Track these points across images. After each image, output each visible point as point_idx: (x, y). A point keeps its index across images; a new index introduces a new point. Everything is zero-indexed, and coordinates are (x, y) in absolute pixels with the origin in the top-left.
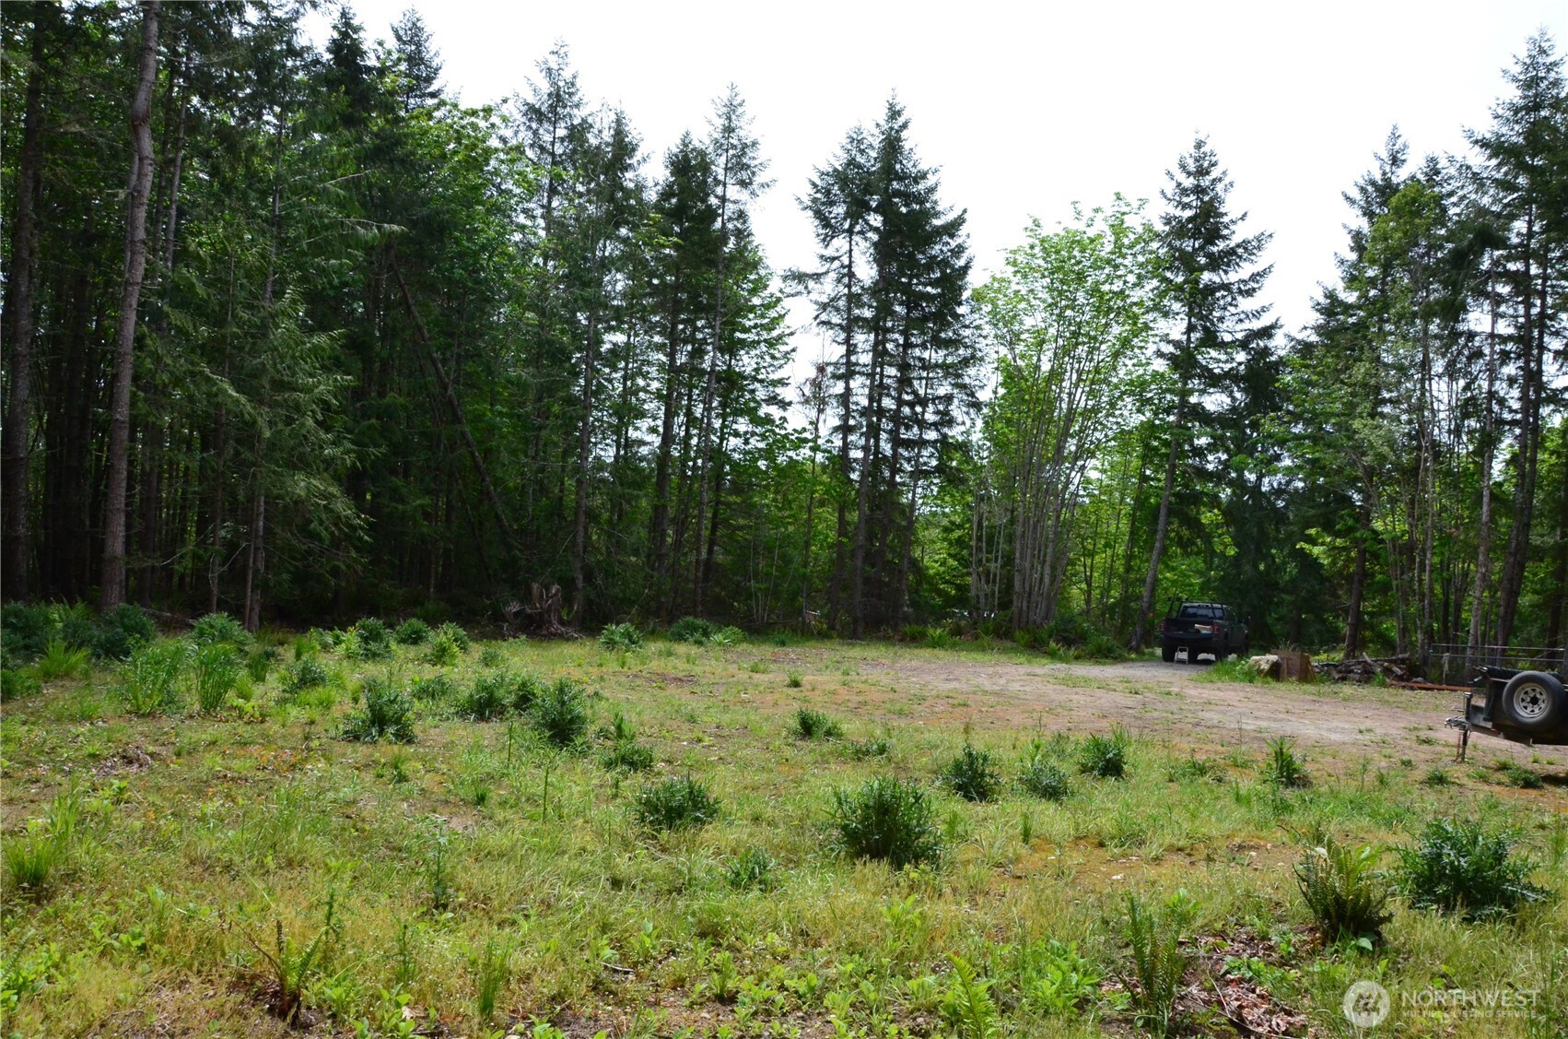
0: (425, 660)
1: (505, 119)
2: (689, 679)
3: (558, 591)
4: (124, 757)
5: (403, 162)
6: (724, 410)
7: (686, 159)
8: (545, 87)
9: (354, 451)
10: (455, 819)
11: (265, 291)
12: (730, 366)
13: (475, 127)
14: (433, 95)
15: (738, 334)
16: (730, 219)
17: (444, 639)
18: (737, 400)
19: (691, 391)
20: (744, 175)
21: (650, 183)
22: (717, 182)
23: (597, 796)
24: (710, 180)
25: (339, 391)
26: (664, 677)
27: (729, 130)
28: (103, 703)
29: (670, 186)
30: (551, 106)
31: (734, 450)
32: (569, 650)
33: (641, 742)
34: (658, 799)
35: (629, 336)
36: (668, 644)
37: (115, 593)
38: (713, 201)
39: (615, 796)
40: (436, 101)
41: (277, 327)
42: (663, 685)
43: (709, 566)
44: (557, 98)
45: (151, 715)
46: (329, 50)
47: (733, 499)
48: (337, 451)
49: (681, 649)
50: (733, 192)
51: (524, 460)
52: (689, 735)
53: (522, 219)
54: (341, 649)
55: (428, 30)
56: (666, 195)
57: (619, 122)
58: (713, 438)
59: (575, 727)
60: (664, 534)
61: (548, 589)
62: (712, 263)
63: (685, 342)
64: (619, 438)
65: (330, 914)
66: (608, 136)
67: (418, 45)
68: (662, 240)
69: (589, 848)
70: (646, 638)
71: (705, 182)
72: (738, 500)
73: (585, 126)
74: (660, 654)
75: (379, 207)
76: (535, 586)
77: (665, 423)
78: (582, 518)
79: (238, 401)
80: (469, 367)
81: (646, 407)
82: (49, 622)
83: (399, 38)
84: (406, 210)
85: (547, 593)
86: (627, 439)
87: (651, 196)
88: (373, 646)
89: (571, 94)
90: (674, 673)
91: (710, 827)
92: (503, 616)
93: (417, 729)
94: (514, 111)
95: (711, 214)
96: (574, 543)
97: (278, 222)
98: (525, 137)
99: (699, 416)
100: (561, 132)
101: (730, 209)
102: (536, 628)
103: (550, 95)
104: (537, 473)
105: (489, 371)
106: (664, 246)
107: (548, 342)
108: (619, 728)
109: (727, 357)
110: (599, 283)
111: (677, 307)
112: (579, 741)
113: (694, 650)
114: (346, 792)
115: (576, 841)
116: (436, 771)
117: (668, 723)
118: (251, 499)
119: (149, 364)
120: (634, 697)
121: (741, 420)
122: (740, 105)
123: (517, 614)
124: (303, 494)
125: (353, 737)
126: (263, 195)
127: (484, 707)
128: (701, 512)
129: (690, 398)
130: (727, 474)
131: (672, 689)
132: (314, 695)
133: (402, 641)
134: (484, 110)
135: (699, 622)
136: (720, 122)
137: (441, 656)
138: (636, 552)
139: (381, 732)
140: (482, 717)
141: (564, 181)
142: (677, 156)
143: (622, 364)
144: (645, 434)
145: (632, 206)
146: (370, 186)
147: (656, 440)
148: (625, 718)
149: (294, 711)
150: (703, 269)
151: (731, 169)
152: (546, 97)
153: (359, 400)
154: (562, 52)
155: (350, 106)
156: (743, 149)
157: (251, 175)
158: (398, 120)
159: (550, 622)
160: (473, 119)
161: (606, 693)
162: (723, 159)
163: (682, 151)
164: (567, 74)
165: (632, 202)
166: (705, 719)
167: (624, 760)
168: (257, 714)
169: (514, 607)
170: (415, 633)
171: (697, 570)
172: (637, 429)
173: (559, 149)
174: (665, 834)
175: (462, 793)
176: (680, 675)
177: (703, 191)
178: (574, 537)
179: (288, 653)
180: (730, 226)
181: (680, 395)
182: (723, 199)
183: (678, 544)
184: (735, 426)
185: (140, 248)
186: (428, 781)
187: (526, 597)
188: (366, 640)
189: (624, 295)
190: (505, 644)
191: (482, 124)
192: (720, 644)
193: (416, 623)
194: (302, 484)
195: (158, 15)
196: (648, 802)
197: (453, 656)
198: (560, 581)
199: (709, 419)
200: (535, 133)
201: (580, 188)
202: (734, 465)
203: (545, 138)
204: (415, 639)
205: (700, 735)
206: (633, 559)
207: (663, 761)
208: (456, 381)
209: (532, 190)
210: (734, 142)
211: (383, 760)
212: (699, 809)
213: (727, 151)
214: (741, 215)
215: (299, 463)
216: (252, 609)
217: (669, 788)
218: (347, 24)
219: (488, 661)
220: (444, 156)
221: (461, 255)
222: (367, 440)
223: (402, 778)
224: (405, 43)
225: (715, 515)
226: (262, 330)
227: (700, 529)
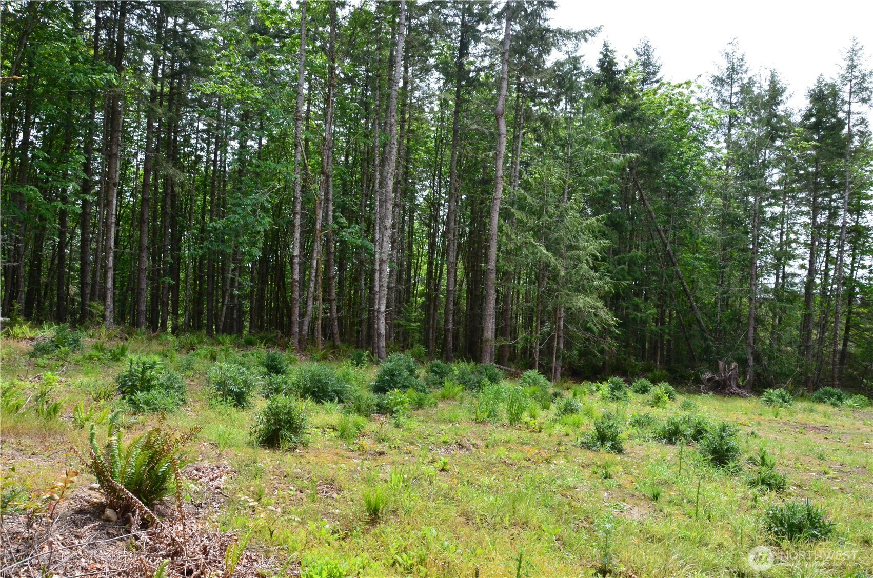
0: (648, 403)
1: (699, 87)
2: (825, 428)
3: (736, 366)
4: (459, 444)
5: (638, 119)
6: (854, 251)
7: (821, 91)
8: (725, 64)
9: (611, 283)
10: (636, 508)
11: (564, 198)
12: (857, 222)
13: (681, 94)
14: (657, 81)
15: (863, 201)
16: (854, 125)
17: (659, 392)
18: (863, 244)
19: (828, 240)
20: (865, 95)
21: (796, 111)
22: (844, 102)
23: (739, 506)
24: (838, 102)
25: (603, 250)
26: (805, 426)
27: (852, 67)
28: (462, 414)
29: (810, 110)
30: (729, 75)
31: (862, 278)
32: (740, 403)
33: (779, 471)
34: (782, 515)
35: (784, 208)
36: (811, 404)
37: (487, 357)
38: (841, 115)
39: (754, 507)
40: (658, 84)
41: (568, 215)
42: (803, 431)
43: (844, 354)
44: (733, 69)
45: (482, 422)
46: (598, 66)
47: (861, 310)
48: (601, 283)
49: (821, 407)
50: (856, 107)
51: (714, 286)
52: (818, 468)
53: (710, 143)
54: (599, 395)
55: (653, 46)
56: (807, 117)
57: (773, 76)
58: (846, 270)
59: (730, 454)
60: (810, 332)
61: (729, 365)
62: (842, 156)
63: (824, 209)
64: (778, 272)
65: (520, 567)
66: (766, 86)
67: (649, 55)
68: (805, 144)
69: (726, 544)
70: (795, 399)
71: (835, 104)
72: (866, 311)
73: (751, 82)
74: (805, 410)
75: (625, 145)
76: (721, 363)
77: (810, 261)
78: (752, 322)
79: (548, 256)
80: (682, 234)
81: (797, 252)
82: (451, 370)
83: (638, 54)
84: (641, 146)
85: (729, 368)
86: (784, 273)
87: (797, 118)
88: (616, 393)
89: (741, 66)
90: (813, 424)
91: (823, 543)
92: (701, 381)
93: (625, 446)
94: (706, 82)
95: (841, 124)
96: (746, 337)
97: (570, 161)
98: (714, 96)
99: (835, 256)
100: (736, 89)
101: (854, 119)
102: (720, 388)
103: (728, 69)
104: (722, 294)
105: (692, 235)
106: (808, 149)
107: (728, 214)
108: (763, 458)
109: (855, 217)
110: (762, 176)
111: (817, 187)
112: (731, 464)
113: (830, 409)
114: (570, 481)
115: (716, 537)
116: (630, 474)
117: (802, 458)
118: (555, 310)
119: (504, 239)
120: (780, 437)
121: (866, 257)
122: (860, 49)
123: (709, 380)
124: (581, 306)
125: (586, 446)
126: (563, 146)
127: (671, 435)
128: (837, 318)
129: (828, 244)
130: (857, 293)
131: (811, 435)
132: (571, 418)
133: (636, 392)
134: (686, 83)
135: (836, 391)
136: (845, 64)
137: (657, 401)
138: (790, 344)
139: (602, 444)
140: (670, 442)
141: (738, 118)
142: (814, 91)
143: (779, 226)
144: (796, 269)
145: (783, 126)
146: (621, 136)
147: (804, 273)
148: (768, 451)
149: (558, 426)
150: (836, 160)
151: (854, 92)
152: (725, 70)
153: (617, 255)
154: (734, 42)
155: (609, 93)
156: (863, 78)
157: (557, 138)
158: (636, 97)
159: (731, 386)
160: (680, 89)
161: (760, 433)
162: (848, 87)
163: (818, 87)
164: (738, 55)
165: (784, 124)
166: (832, 458)
167: (763, 482)
168: (537, 428)
169: (708, 375)
170: (644, 387)
171: (834, 356)
172: (791, 266)
173: (734, 99)
174: (786, 544)
175: (643, 490)
176: (818, 425)
177: (833, 110)
178: (747, 333)
179: (568, 395)
180: (855, 129)
181: (820, 243)
182: (849, 113)
183: (821, 341)
184: (862, 262)
185: (500, 180)
186: (623, 480)
187: (715, 369)
188: (613, 390)
189: (779, 183)
190: (699, 397)
191: (686, 92)
192: (850, 406)
193: (645, 382)
194: (581, 301)
195: (507, 61)
196: (774, 517)
197: (665, 402)
198: (738, 360)
199: (842, 257)
200: (719, 93)
201: (748, 120)
202: (862, 286)
203: (725, 95)
204: (644, 390)
205: (827, 469)
206: (789, 348)
207: (795, 485)
208: (673, 242)
209: (717, 126)
210: (856, 74)
211: (599, 463)
212: (816, 528)
213: (851, 81)
214: (863, 121)
215: (580, 289)
216: (556, 370)
217: (791, 508)
218: (607, 50)
219: (686, 406)
220: (663, 113)
221: (674, 169)
222: (620, 277)
223: (607, 476)
224: (641, 56)
225: (848, 321)
226: (561, 217)
227: (836, 330)
